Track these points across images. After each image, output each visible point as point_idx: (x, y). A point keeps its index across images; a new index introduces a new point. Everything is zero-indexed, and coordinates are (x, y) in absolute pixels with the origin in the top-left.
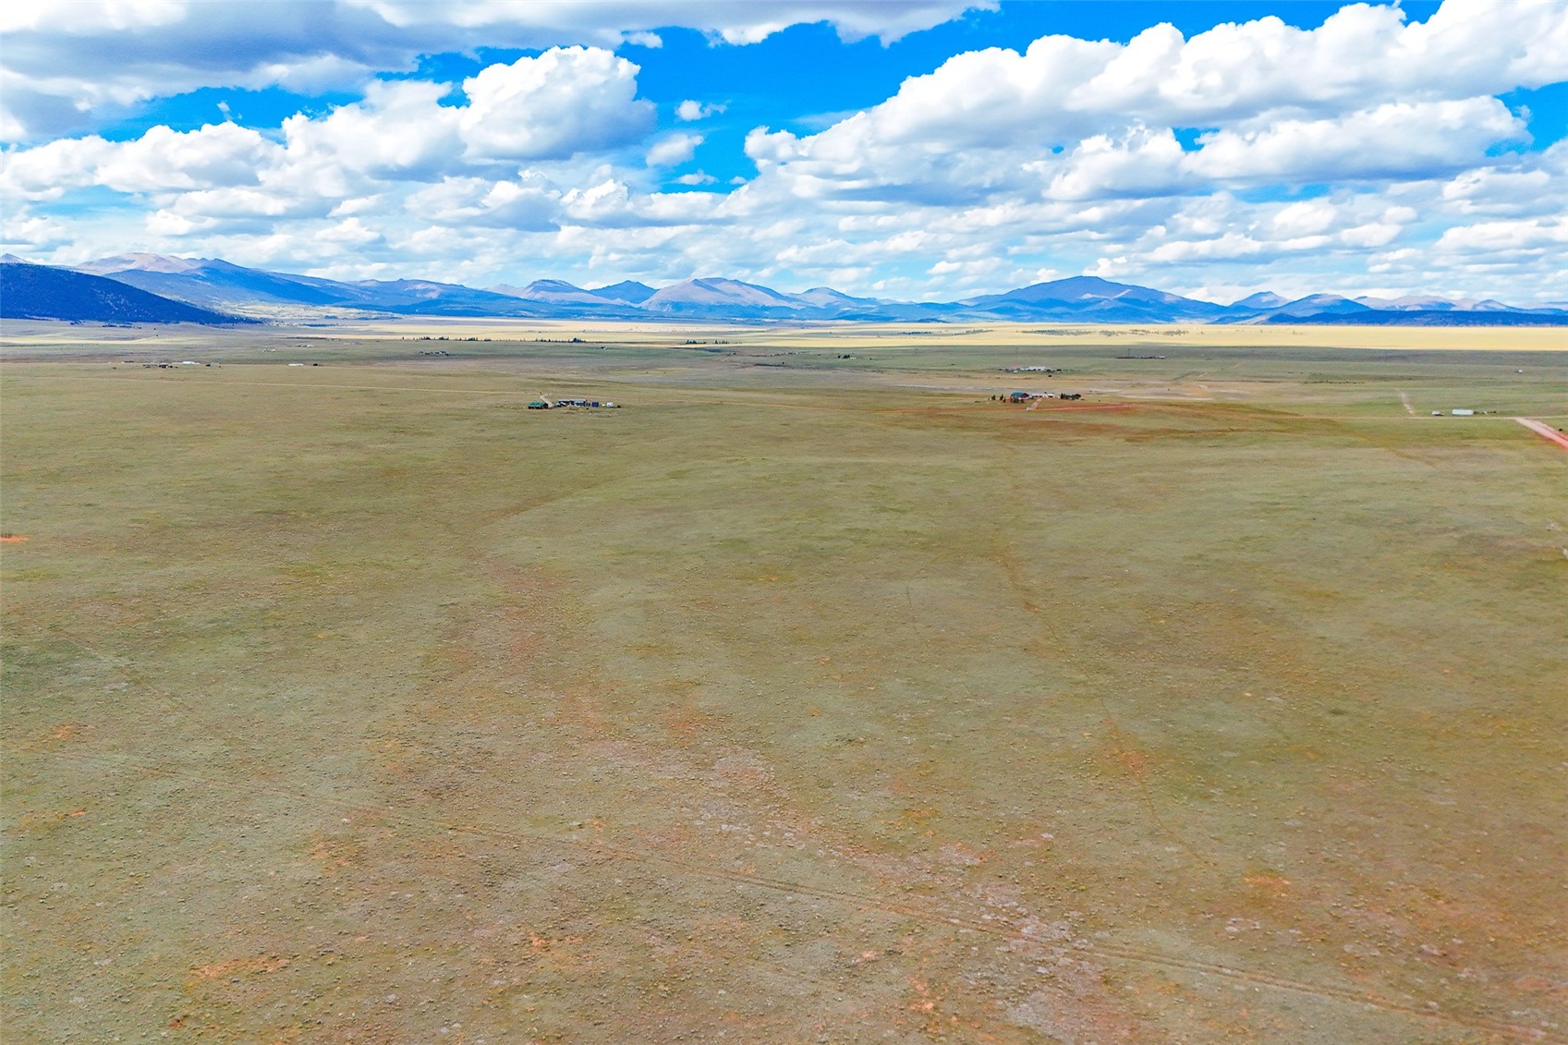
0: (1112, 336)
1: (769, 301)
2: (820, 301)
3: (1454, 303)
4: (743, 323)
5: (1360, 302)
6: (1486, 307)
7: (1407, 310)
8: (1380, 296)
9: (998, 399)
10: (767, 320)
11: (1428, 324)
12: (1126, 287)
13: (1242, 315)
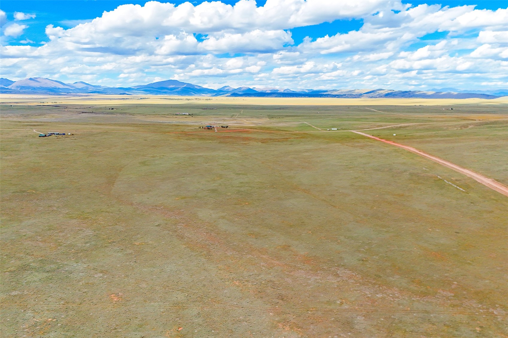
0: (189, 100)
1: (61, 86)
2: (81, 86)
3: (279, 90)
4: (54, 94)
5: (253, 89)
6: (287, 91)
7: (267, 92)
8: (259, 87)
9: (201, 128)
10: (62, 93)
11: (276, 97)
12: (186, 84)
13: (222, 93)
